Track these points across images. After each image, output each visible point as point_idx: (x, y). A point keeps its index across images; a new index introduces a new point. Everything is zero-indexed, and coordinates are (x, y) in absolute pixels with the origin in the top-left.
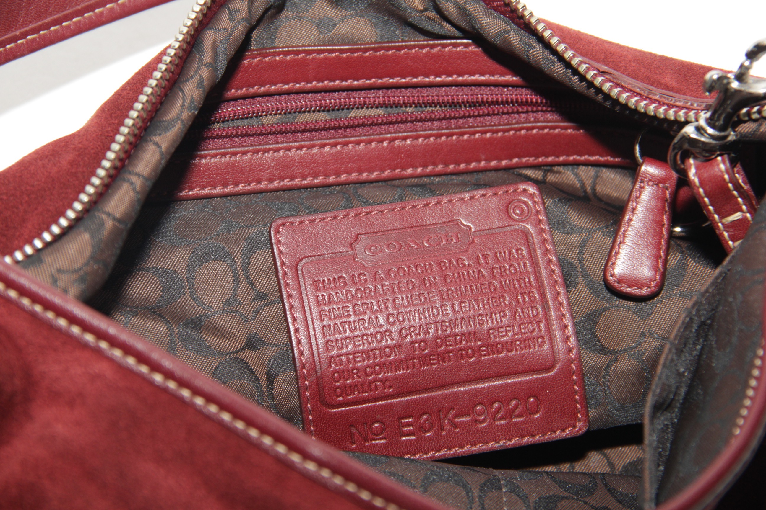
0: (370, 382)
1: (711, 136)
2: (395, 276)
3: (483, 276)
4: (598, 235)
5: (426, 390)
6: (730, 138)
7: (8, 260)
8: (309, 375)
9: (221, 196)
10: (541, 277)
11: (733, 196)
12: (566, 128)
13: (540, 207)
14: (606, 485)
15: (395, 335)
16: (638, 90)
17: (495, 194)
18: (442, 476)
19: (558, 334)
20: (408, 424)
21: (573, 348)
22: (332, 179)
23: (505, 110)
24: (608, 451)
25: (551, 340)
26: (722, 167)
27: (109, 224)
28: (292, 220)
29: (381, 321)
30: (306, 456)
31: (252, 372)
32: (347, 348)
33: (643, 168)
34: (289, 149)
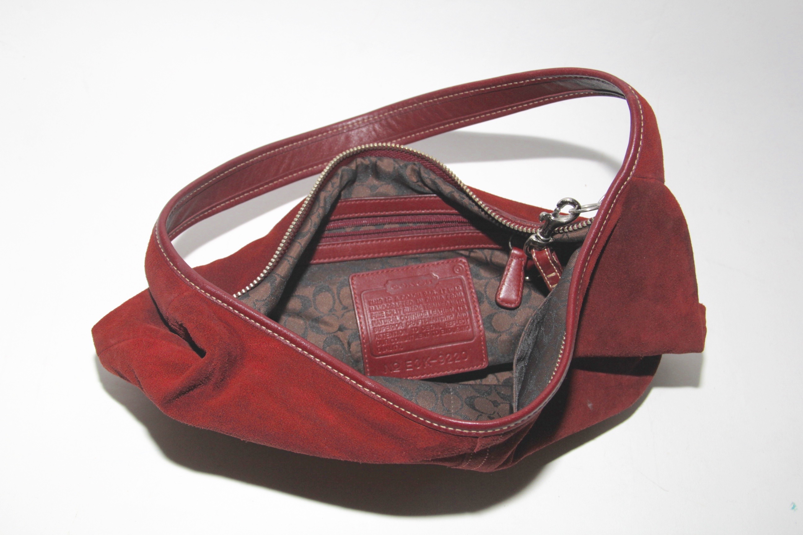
0: (393, 346)
1: (542, 240)
2: (404, 299)
3: (443, 299)
4: (493, 280)
5: (418, 349)
6: (550, 241)
7: (235, 296)
8: (366, 342)
9: (329, 263)
10: (468, 299)
11: (552, 265)
12: (478, 233)
13: (468, 268)
14: (496, 390)
15: (404, 325)
16: (510, 219)
17: (448, 262)
18: (424, 387)
19: (475, 324)
20: (409, 364)
21: (482, 330)
22: (376, 255)
23: (452, 225)
24: (497, 374)
25: (472, 327)
26: (547, 253)
27: (278, 280)
28: (358, 274)
29: (398, 318)
30: (365, 385)
31: (341, 341)
32: (383, 330)
33: (512, 251)
34: (357, 242)
